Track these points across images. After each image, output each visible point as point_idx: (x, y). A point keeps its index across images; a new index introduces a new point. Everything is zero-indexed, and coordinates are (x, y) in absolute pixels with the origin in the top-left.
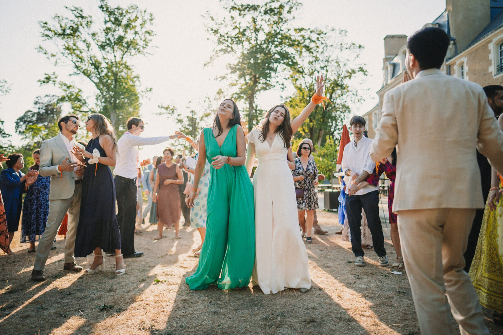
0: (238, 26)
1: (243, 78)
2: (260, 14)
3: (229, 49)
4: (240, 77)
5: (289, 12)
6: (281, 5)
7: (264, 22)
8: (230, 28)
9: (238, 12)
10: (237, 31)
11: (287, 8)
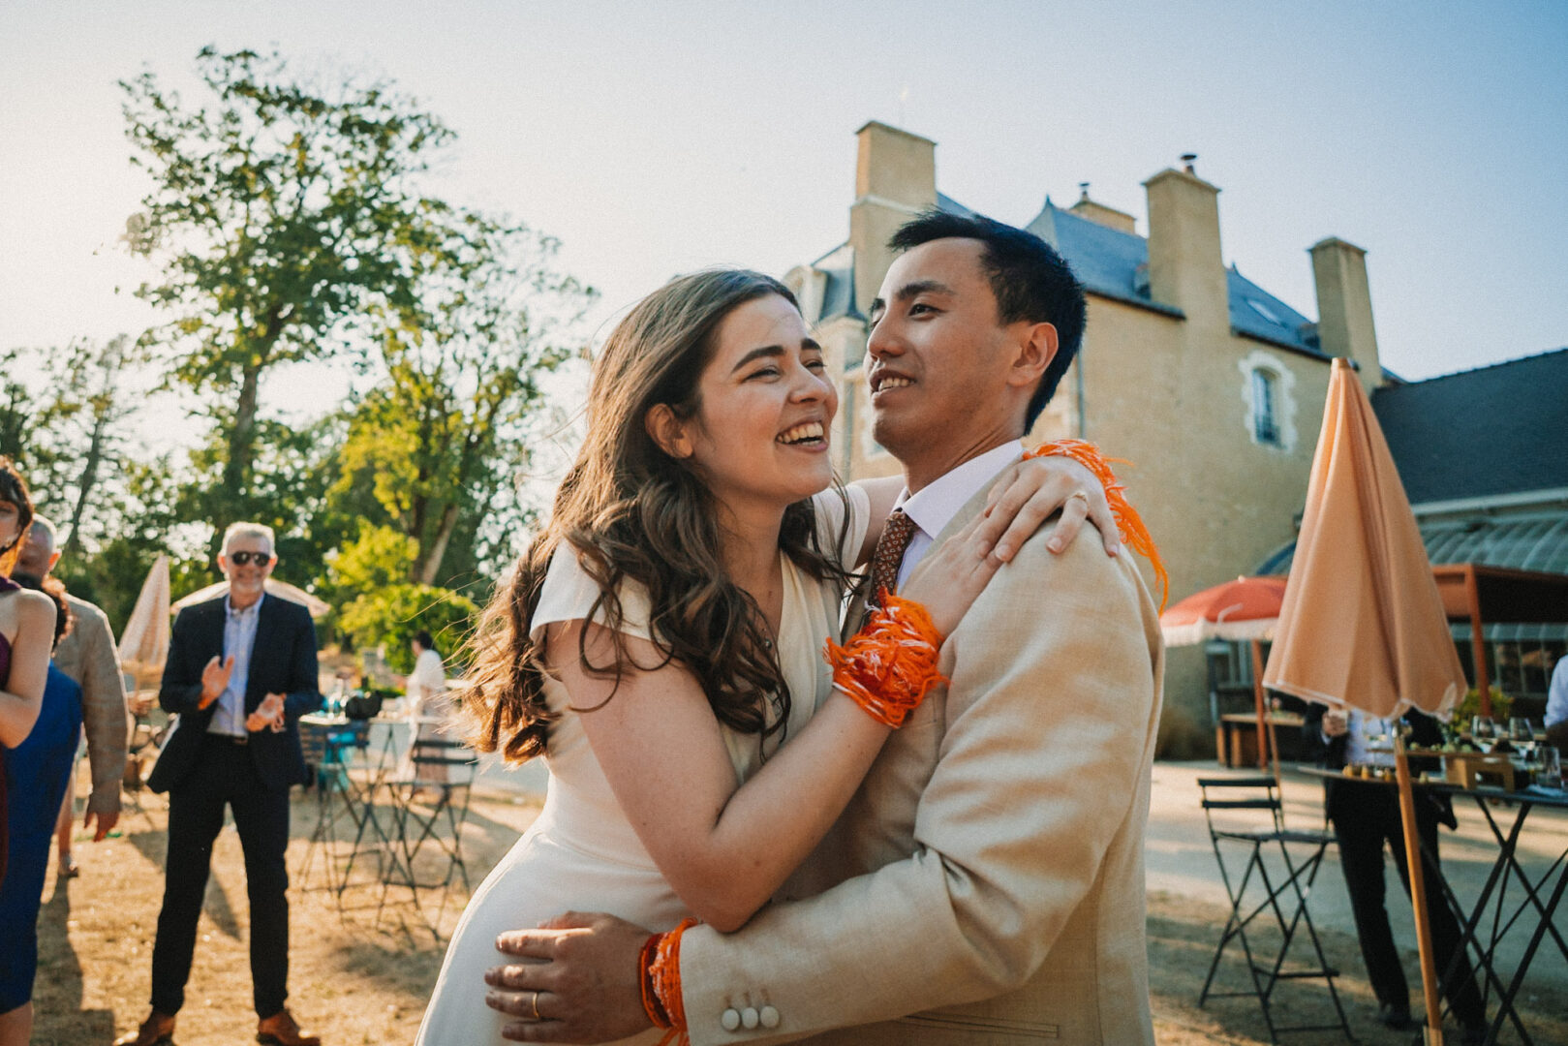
0: (243, 146)
1: (235, 311)
2: (326, 129)
3: (202, 209)
4: (226, 305)
5: (414, 146)
6: (393, 120)
7: (330, 156)
8: (215, 145)
9: (255, 103)
10: (238, 160)
11: (410, 133)
